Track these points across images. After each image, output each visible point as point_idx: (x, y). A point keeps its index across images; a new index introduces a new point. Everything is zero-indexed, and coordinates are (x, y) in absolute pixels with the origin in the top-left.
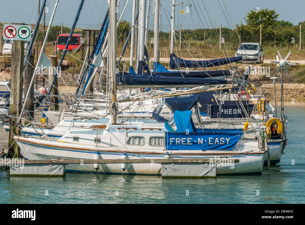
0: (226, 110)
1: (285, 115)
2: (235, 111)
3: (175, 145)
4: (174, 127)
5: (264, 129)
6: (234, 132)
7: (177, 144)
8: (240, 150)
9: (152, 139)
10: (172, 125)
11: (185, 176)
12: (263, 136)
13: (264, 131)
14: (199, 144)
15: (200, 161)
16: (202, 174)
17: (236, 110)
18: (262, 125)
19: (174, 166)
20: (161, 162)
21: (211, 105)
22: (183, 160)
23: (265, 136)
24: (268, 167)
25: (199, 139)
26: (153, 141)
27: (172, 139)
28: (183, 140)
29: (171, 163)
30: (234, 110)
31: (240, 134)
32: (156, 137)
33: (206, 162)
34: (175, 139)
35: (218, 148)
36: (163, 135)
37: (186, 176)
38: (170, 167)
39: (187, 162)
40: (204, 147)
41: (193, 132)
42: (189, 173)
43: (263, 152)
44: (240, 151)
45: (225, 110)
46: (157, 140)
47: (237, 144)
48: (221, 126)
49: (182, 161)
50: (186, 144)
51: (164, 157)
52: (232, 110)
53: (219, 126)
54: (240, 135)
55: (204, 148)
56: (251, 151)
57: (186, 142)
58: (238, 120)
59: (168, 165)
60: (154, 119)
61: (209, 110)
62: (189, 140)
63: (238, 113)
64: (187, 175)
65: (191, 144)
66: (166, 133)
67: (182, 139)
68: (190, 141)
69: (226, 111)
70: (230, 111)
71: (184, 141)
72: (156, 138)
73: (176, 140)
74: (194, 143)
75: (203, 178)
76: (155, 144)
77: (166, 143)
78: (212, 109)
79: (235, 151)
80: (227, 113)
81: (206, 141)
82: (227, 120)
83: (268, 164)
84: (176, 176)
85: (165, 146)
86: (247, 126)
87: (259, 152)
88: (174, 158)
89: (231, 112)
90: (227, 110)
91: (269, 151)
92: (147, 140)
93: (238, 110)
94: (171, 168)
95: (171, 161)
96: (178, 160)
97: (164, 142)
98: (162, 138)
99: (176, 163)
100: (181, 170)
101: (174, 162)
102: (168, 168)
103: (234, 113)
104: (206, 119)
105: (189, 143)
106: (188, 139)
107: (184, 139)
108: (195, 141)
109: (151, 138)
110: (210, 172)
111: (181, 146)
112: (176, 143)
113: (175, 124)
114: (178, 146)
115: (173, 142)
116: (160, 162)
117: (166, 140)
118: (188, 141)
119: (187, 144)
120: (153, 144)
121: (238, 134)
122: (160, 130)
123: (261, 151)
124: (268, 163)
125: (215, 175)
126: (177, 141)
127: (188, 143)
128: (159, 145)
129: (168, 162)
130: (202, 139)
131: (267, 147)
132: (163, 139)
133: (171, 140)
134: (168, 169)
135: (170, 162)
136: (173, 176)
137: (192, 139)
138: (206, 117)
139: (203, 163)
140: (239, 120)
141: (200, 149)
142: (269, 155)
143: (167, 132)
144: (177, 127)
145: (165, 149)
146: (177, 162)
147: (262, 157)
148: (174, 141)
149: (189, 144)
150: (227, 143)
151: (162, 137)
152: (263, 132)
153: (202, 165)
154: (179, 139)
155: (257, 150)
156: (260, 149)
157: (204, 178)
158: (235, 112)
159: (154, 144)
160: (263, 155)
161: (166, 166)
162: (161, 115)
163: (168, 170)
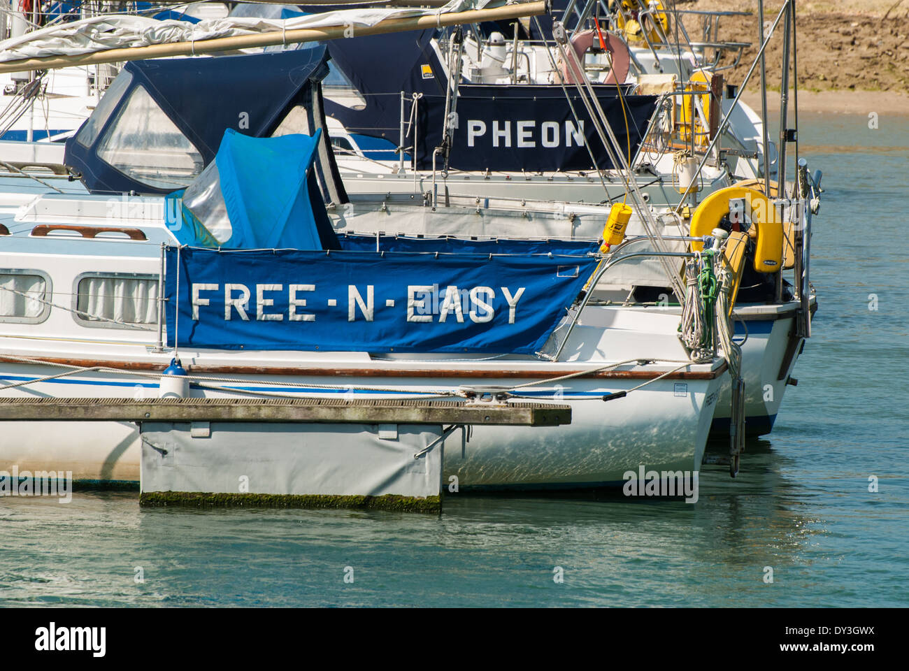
0: (502, 127)
1: (805, 168)
2: (550, 131)
3: (217, 320)
4: (214, 223)
5: (716, 242)
6: (550, 254)
7: (228, 315)
8: (577, 356)
9: (92, 284)
10: (206, 209)
11: (267, 496)
12: (710, 280)
13: (716, 254)
14: (351, 316)
15: (351, 415)
16: (361, 487)
17: (555, 125)
18: (671, 224)
19: (210, 437)
20: (139, 413)
21: (416, 96)
22: (259, 408)
23: (721, 283)
24: (734, 452)
25: (353, 291)
26: (96, 296)
27: (203, 286)
28: (267, 295)
29: (193, 424)
30: (545, 126)
31: (581, 264)
32: (113, 274)
33: (390, 419)
34: (222, 288)
35: (459, 345)
36: (154, 264)
37: (276, 497)
38: (186, 445)
39: (280, 416)
40: (379, 338)
41: (320, 249)
42: (291, 478)
43: (707, 368)
44: (579, 360)
45: (495, 124)
46: (120, 290)
47: (565, 321)
48: (439, 225)
49: (255, 410)
50: (280, 317)
51: (157, 386)
52: (532, 124)
53: (429, 223)
54: (578, 270)
55: (382, 343)
56: (639, 361)
57: (281, 304)
58: (567, 184)
59: (175, 432)
60: (71, 179)
61: (405, 126)
62: (300, 295)
63: (569, 144)
64: (280, 489)
65: (307, 317)
66: (171, 251)
67: (260, 288)
68: (303, 302)
69: (502, 133)
70: (526, 129)
71: (270, 302)
72: (112, 279)
73: (228, 294)
74: (322, 313)
75: (368, 505)
76: (109, 313)
77: (169, 307)
78: (424, 116)
79: (554, 358)
80: (508, 144)
81: (390, 303)
82: (508, 178)
83: (733, 438)
84: (222, 495)
85: (165, 326)
86: (619, 228)
87: (684, 370)
88: (209, 395)
89: (529, 134)
90: (508, 124)
91: (739, 368)
92: (64, 293)
93: (569, 125)
94: (190, 450)
95: (193, 410)
96: (229, 405)
97: (159, 303)
98: (147, 279)
99: (219, 422)
100: (245, 460)
101: (210, 414)
102: (178, 449)
103: (546, 143)
104: (389, 171)
105: (296, 313)
106: (293, 288)
107: (269, 287)
108: (332, 302)
109: (85, 281)
110: (410, 474)
111: (252, 329)
112: (228, 310)
113: (220, 207)
114: (237, 326)
115: (206, 302)
116: (134, 416)
117: (170, 293)
118: (291, 301)
119: (286, 315)
120: (94, 312)
121: (570, 266)
122: (138, 235)
123: (697, 362)
124: (732, 432)
125: (435, 490)
126: (228, 301)
127: (292, 309)
128: (128, 318)
129: (176, 416)
130: (370, 289)
131: (728, 340)
132: (154, 286)
133: (195, 295)
134: (177, 458)
135: (189, 414)
136: (202, 494)
137: (311, 287)
138: (391, 163)
139: (373, 425)
140: (570, 179)
141: (354, 344)
142: (738, 385)
143: (173, 249)
144: (234, 222)
145: (165, 341)
146: (225, 416)
147: (700, 397)
148: (217, 300)
149: (298, 317)
150: (508, 318)
151: (150, 275)
152: (709, 256)
153: (365, 435)
154: (241, 287)
155: (674, 358)
156: (689, 351)
157: (373, 509)
158: (551, 138)
159: (99, 313)
160: (705, 385)
161: (163, 438)
162: (112, 155)
163: (177, 462)
